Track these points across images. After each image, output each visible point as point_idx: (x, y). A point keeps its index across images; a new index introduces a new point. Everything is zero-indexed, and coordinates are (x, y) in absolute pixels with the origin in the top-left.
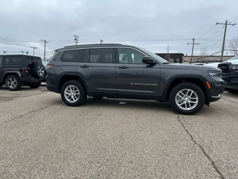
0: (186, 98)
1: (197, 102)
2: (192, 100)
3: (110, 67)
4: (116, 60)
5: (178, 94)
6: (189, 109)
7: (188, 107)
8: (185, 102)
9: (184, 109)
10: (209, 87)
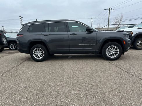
0: (112, 51)
1: (118, 53)
2: (115, 52)
3: (65, 35)
4: (67, 30)
5: (107, 49)
6: (114, 57)
7: (113, 56)
8: (112, 53)
9: (111, 57)
10: (125, 44)
